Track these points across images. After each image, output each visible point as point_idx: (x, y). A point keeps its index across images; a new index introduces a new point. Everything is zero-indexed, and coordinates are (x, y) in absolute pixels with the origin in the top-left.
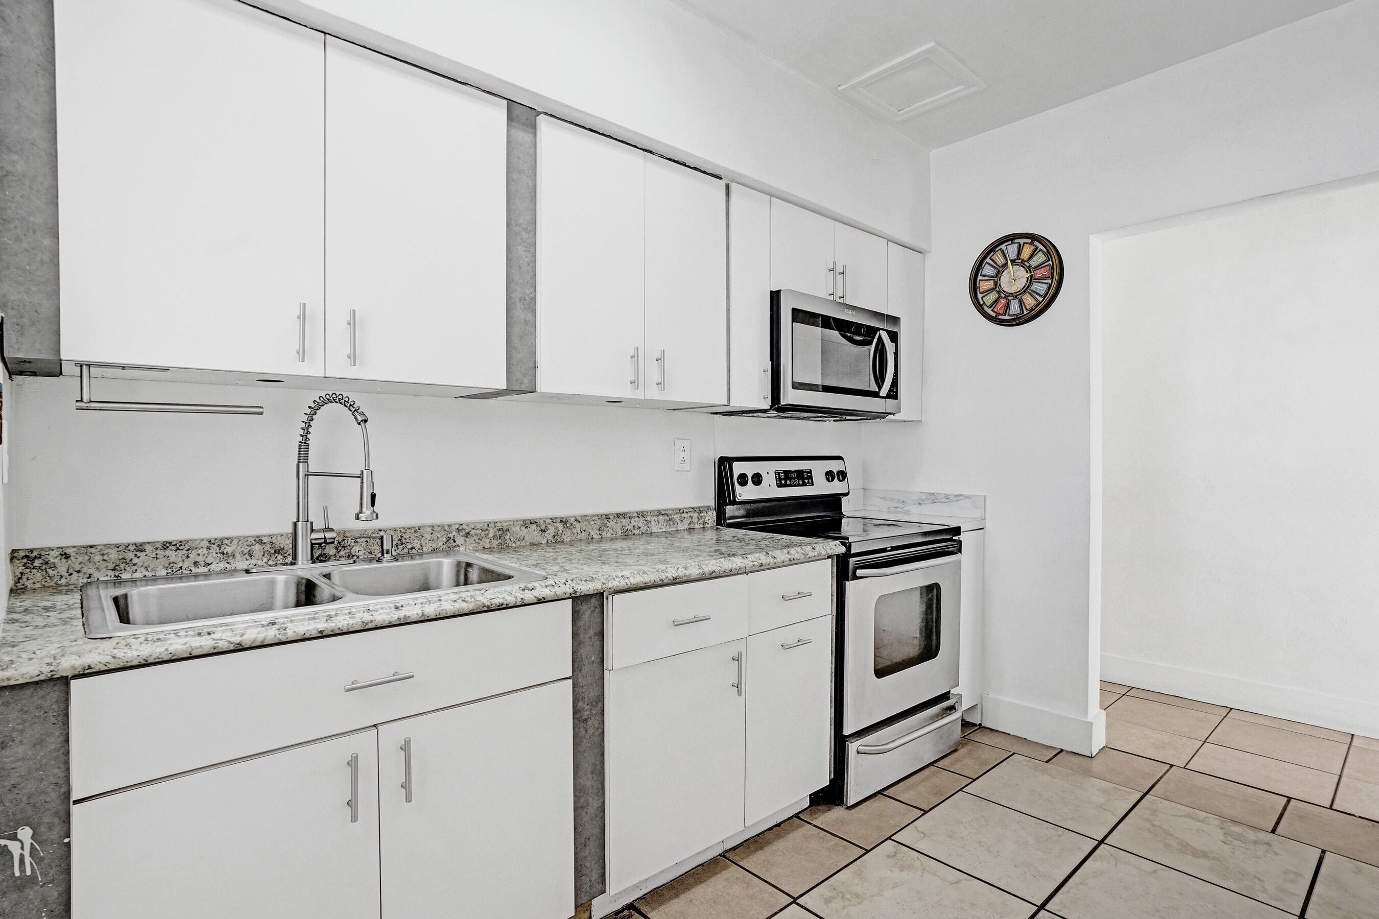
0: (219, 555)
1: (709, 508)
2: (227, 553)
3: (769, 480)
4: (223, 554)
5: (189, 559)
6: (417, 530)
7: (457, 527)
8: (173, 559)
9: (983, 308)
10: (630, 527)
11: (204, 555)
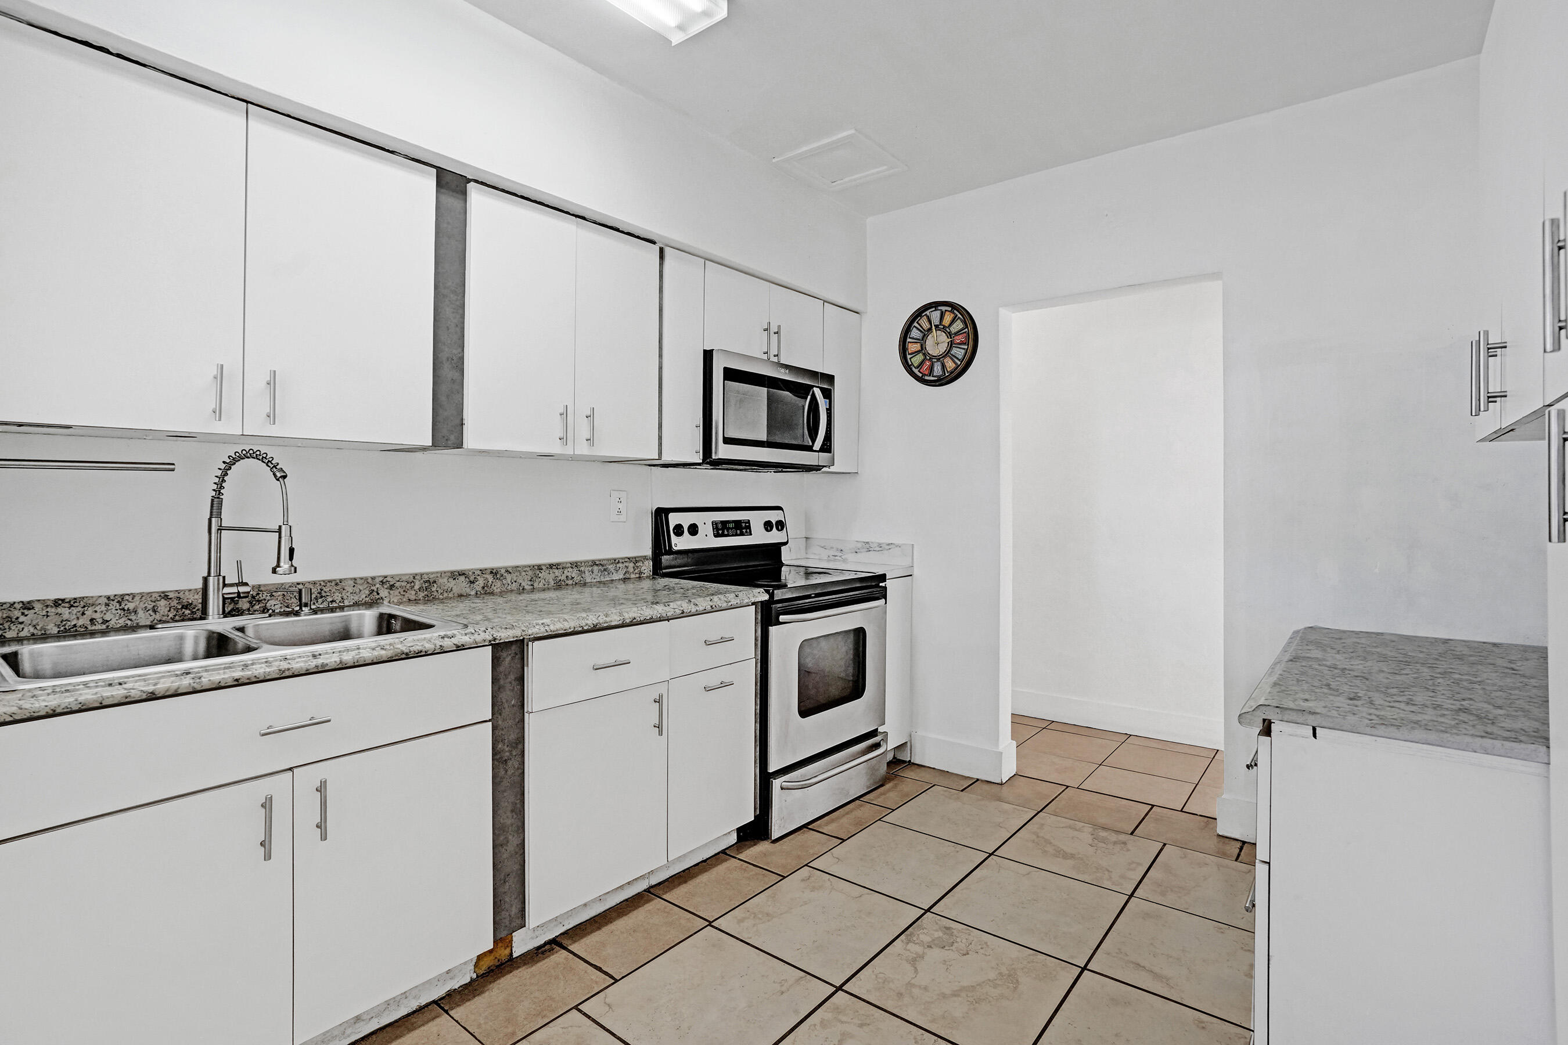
0: (119, 611)
1: (645, 558)
2: (128, 609)
3: (706, 530)
4: (124, 610)
5: (85, 616)
6: (338, 583)
7: (381, 579)
8: (66, 616)
9: (911, 369)
10: (563, 577)
11: (102, 612)
